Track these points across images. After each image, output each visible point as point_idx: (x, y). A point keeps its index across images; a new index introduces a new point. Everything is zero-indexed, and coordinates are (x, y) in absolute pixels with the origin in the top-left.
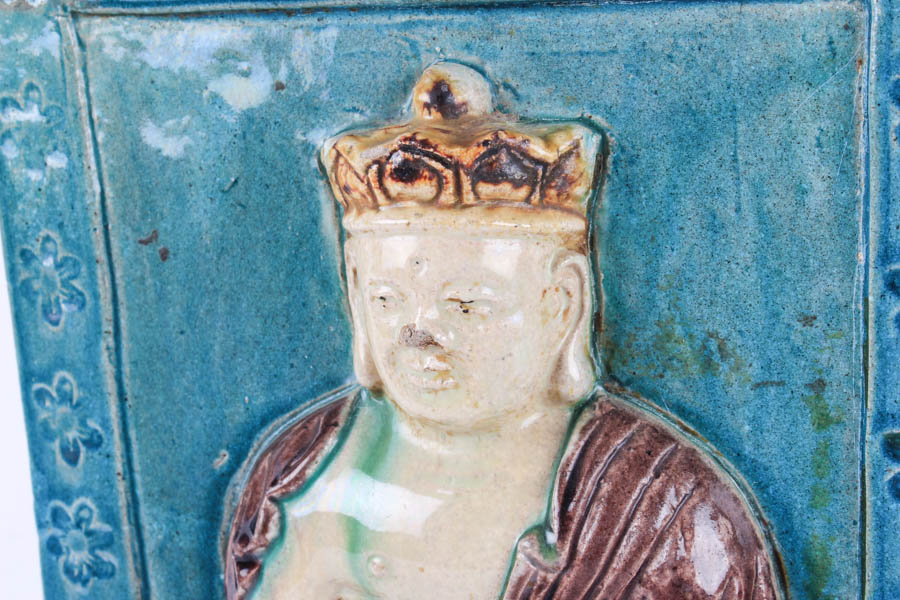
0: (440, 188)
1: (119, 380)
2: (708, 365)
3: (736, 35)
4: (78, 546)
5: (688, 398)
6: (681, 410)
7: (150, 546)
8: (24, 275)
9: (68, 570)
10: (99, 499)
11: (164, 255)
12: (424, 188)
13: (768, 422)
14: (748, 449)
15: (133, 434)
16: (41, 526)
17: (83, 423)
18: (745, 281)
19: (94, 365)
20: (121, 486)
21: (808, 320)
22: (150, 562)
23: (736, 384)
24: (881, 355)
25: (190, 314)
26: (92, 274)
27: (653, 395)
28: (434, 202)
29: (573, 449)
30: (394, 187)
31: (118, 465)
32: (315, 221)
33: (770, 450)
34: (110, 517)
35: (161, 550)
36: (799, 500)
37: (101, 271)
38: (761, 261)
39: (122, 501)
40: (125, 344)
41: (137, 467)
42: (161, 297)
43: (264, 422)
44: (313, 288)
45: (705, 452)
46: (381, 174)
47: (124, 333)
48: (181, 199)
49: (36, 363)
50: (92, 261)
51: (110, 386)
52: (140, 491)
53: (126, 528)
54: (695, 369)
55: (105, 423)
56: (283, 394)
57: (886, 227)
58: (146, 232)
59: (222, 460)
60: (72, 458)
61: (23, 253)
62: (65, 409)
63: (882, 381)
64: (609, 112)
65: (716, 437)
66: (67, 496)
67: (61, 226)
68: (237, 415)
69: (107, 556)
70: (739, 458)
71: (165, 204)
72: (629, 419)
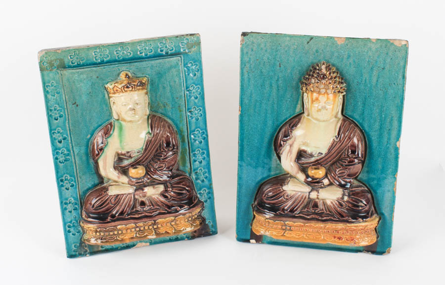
0: (133, 88)
1: (69, 127)
2: (165, 106)
3: (165, 63)
4: (62, 157)
5: (162, 112)
6: (162, 114)
7: (76, 153)
8: (50, 113)
9: (60, 162)
10: (66, 148)
11: (77, 106)
12: (131, 89)
13: (174, 112)
14: (171, 116)
15: (72, 136)
16: (54, 155)
17: (62, 136)
18: (169, 94)
19: (65, 126)
20: (70, 145)
21: (177, 98)
22: (76, 157)
23: (169, 108)
24: (187, 101)
25: (82, 114)
26: (64, 111)
27: (158, 112)
28: (132, 91)
29: (150, 121)
30: (126, 89)
31: (70, 141)
32: (104, 96)
33: (174, 116)
34: (68, 150)
35: (78, 154)
36: (178, 122)
37: (66, 110)
38: (171, 92)
39: (71, 147)
40: (70, 121)
41: (73, 141)
42: (77, 112)
43: (97, 128)
44: (104, 106)
45: (166, 118)
46: (124, 88)
47: (70, 120)
48: (80, 96)
49: (53, 128)
50: (64, 109)
51: (68, 128)
52: (73, 145)
53: (72, 152)
54: (163, 107)
55: (67, 135)
56: (100, 123)
57: (186, 85)
58: (74, 102)
59: (89, 136)
60: (60, 142)
61: (50, 110)
62: (59, 134)
63: (188, 105)
64: (149, 75)
65: (167, 116)
66: (59, 149)
67: (58, 104)
68: (92, 128)
69: (68, 157)
70: (170, 118)
71: (77, 98)
72: (155, 116)
